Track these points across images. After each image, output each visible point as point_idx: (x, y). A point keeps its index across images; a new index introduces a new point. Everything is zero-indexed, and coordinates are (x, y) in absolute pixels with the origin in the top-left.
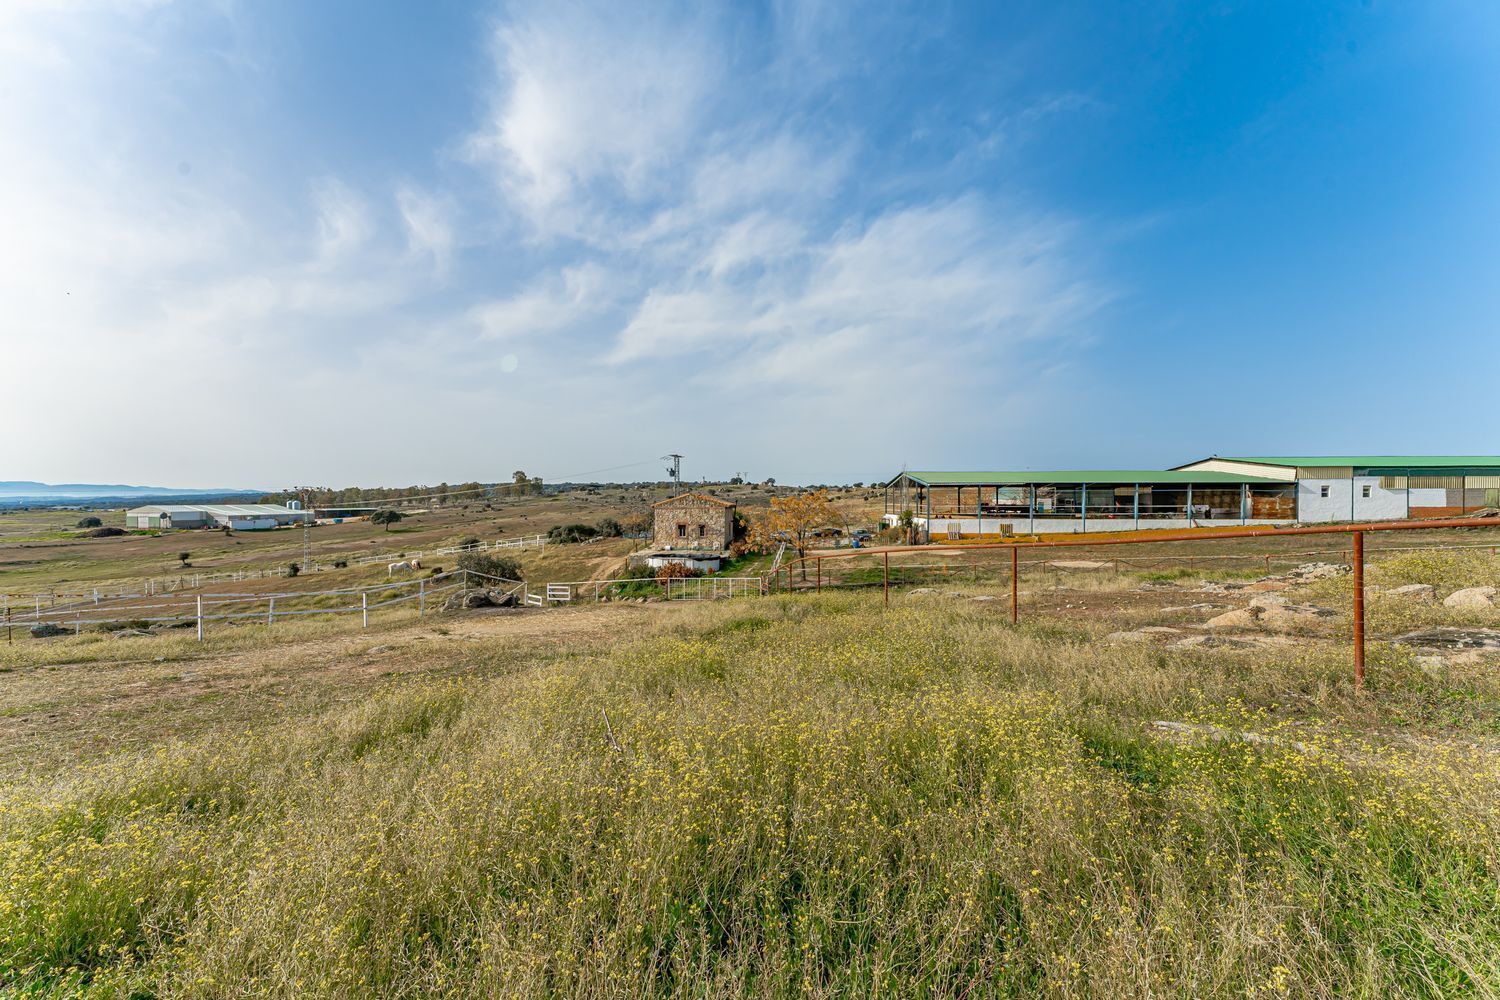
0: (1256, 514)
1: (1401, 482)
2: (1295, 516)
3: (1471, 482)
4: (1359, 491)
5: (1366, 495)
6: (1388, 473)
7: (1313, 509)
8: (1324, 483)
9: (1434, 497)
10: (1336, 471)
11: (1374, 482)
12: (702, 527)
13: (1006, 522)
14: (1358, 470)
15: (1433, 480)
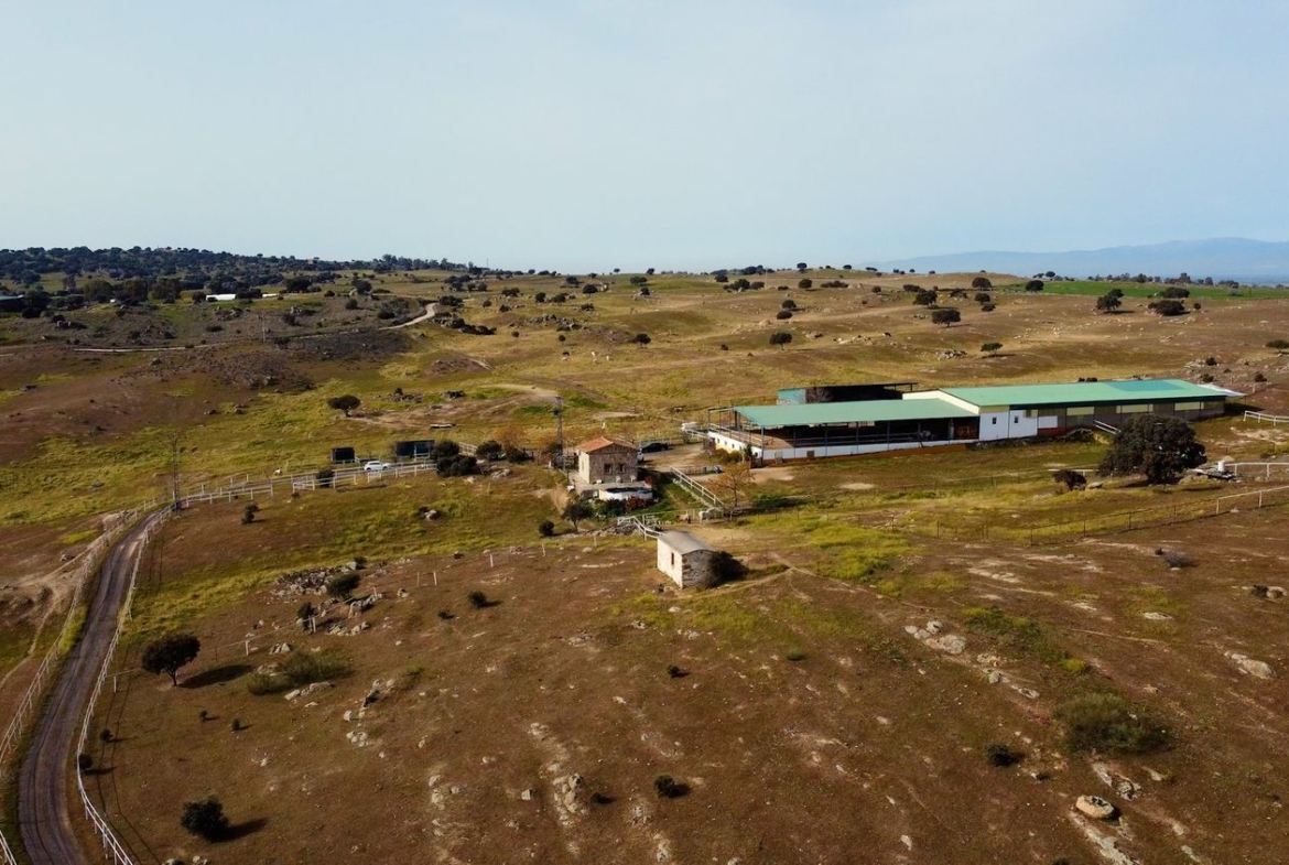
0: (956, 437)
1: (1035, 412)
2: (977, 435)
3: (1071, 412)
4: (1013, 420)
5: (1016, 421)
6: (1028, 408)
7: (987, 432)
8: (994, 415)
9: (1051, 422)
10: (999, 408)
11: (1020, 413)
12: (621, 466)
13: (811, 449)
14: (1014, 407)
15: (1051, 411)
